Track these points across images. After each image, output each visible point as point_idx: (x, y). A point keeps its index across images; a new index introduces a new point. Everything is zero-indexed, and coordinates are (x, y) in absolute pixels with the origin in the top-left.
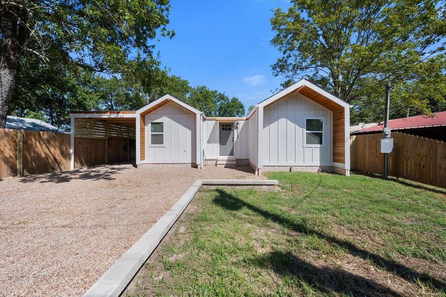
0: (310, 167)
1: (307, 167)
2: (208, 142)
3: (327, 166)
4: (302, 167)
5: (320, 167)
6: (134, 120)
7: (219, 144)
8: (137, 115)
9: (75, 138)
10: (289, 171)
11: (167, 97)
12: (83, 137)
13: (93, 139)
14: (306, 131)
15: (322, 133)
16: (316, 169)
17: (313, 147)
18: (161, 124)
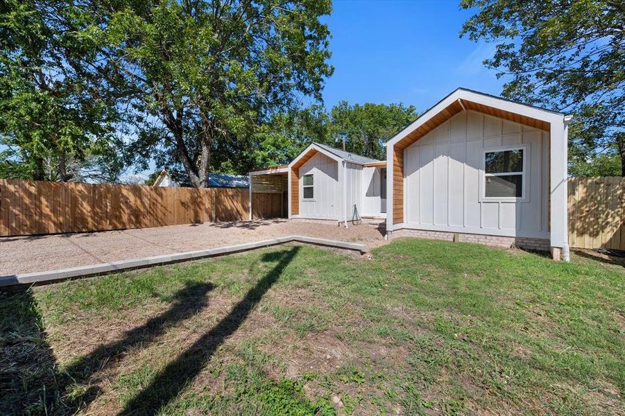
0: (494, 238)
1: (488, 237)
2: (367, 195)
3: (532, 239)
4: (477, 236)
5: (517, 238)
6: (286, 174)
7: (379, 197)
8: (288, 169)
9: (252, 193)
10: (452, 240)
11: (312, 146)
12: (259, 192)
13: (269, 194)
14: (483, 174)
15: (521, 176)
16: (508, 243)
17: (500, 201)
18: (311, 176)
